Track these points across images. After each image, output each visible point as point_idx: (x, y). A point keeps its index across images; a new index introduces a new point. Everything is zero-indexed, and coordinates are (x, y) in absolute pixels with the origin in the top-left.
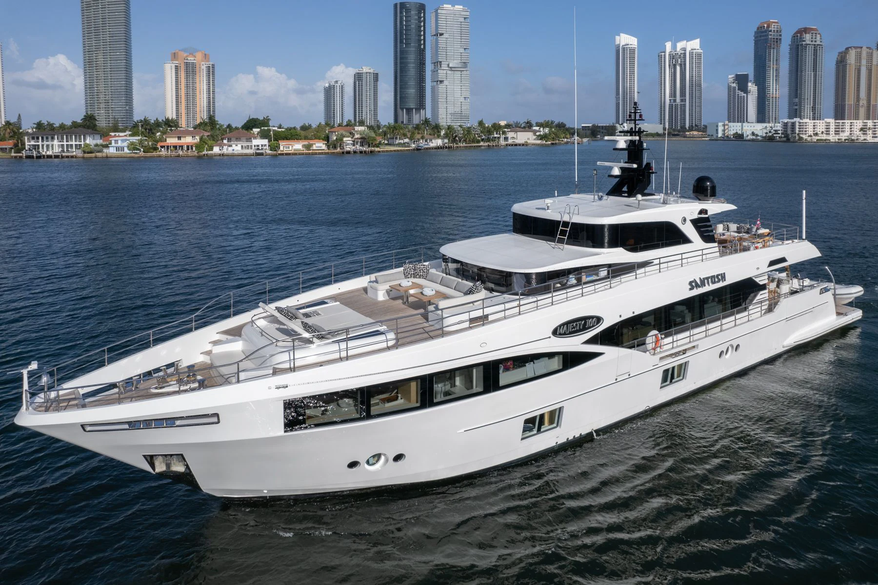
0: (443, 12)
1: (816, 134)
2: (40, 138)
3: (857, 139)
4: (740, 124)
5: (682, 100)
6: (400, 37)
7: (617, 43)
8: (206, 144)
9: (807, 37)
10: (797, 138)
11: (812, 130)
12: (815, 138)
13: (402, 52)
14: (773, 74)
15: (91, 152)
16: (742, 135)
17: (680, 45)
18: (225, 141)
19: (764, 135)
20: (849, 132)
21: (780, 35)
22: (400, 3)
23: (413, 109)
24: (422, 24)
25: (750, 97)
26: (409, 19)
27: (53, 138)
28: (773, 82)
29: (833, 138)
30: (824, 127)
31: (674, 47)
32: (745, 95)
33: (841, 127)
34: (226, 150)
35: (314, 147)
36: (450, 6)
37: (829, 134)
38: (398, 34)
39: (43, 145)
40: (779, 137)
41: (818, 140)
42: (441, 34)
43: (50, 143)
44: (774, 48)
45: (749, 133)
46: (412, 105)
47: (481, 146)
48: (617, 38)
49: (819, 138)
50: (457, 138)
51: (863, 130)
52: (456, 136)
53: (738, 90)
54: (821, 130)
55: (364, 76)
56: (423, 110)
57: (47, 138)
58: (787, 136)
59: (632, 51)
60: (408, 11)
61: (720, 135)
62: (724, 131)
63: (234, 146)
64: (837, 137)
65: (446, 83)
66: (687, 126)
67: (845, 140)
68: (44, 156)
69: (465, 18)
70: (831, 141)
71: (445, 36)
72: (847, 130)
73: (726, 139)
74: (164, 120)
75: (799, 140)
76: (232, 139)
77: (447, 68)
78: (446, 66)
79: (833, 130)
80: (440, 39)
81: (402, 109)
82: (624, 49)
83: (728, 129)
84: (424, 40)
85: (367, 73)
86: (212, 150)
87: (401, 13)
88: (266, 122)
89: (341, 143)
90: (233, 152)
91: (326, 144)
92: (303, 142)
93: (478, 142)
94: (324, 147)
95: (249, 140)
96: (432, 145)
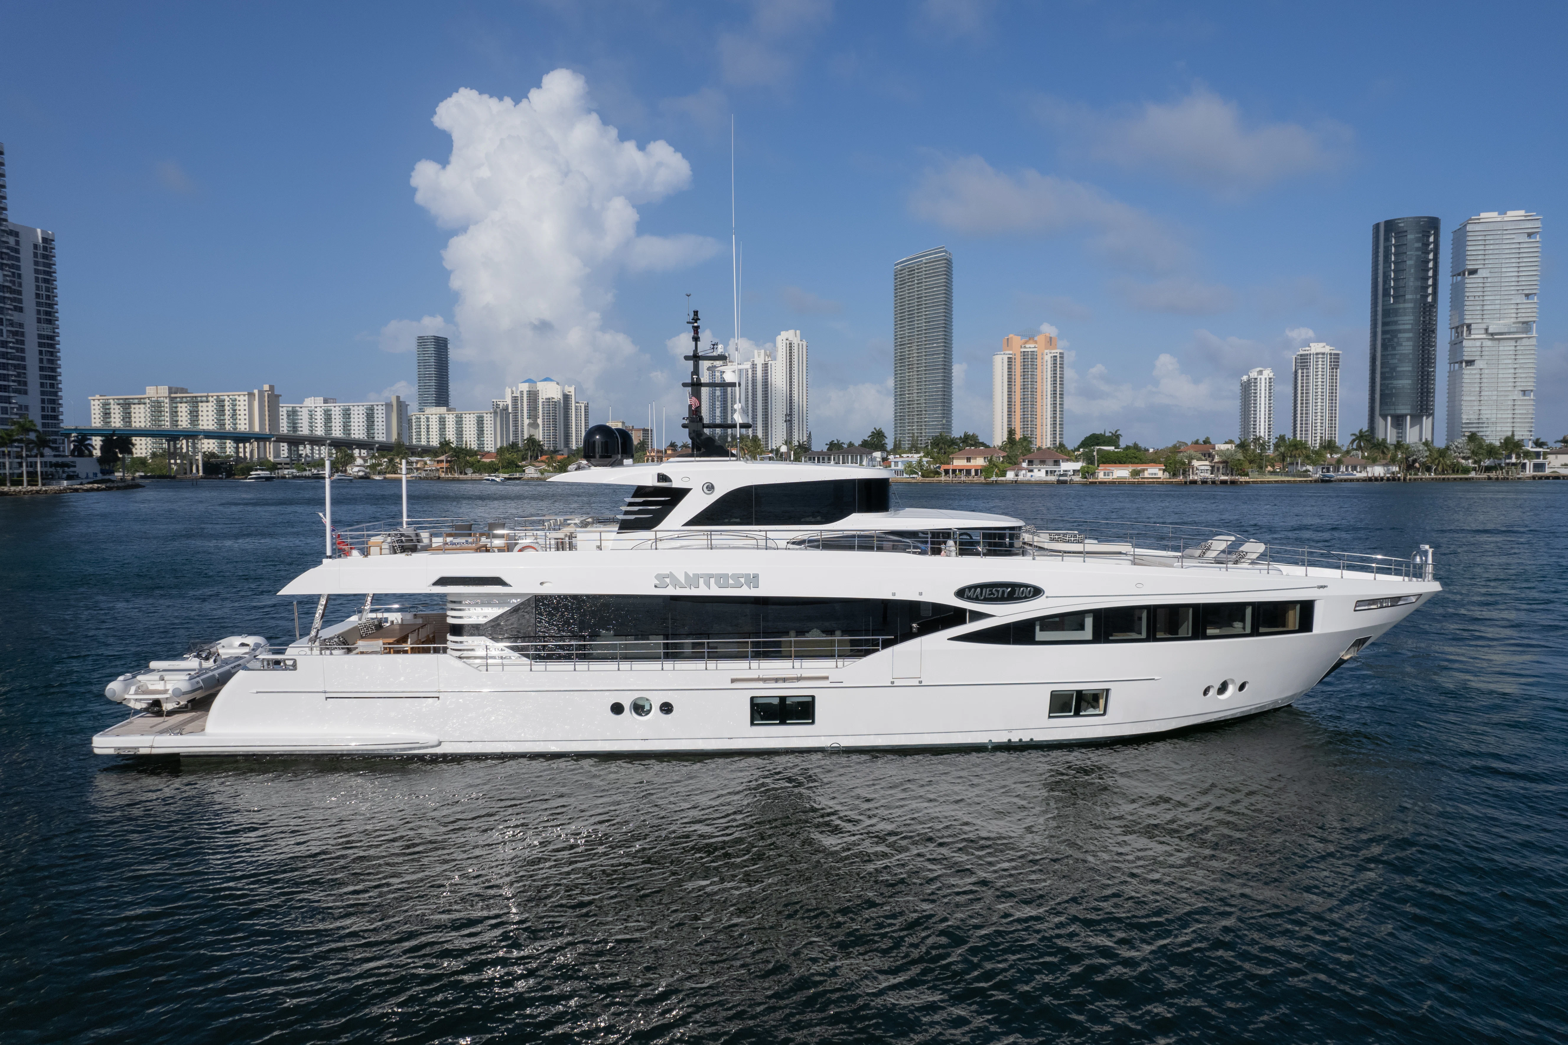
6: (1384, 285)
8: (996, 467)
13: (1387, 313)
18: (1025, 465)
22: (1387, 222)
23: (1406, 415)
24: (1431, 256)
26: (1403, 249)
34: (1024, 476)
35: (1146, 474)
36: (1495, 214)
38: (1380, 280)
46: (1403, 409)
47: (1473, 478)
50: (1417, 465)
52: (1415, 461)
55: (1312, 359)
56: (1428, 417)
60: (1402, 234)
63: (1036, 471)
65: (1479, 364)
69: (1531, 235)
71: (1482, 273)
76: (1035, 461)
77: (1484, 336)
78: (1483, 331)
80: (1470, 280)
81: (1384, 417)
84: (1435, 285)
85: (1317, 354)
86: (1004, 475)
87: (1387, 239)
88: (1114, 439)
89: (1186, 468)
90: (1033, 479)
91: (1164, 471)
92: (1131, 468)
93: (1466, 470)
94: (1160, 474)
95: (1057, 463)
96: (1363, 475)
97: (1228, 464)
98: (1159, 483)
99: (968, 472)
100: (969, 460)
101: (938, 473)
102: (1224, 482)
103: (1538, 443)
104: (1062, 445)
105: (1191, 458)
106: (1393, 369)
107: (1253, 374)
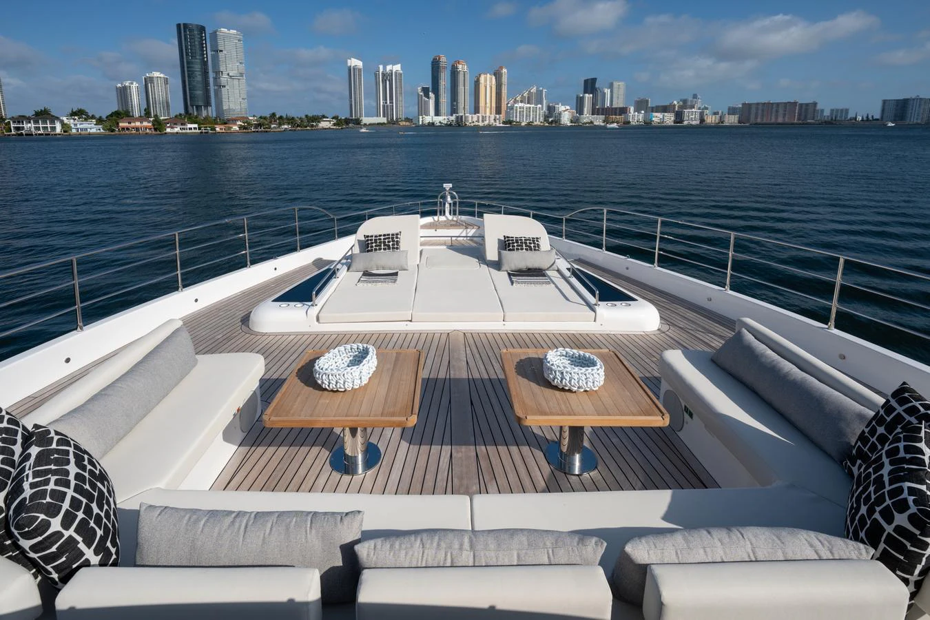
0: (221, 34)
4: (426, 117)
5: (391, 103)
6: (186, 50)
7: (349, 65)
13: (188, 63)
14: (442, 87)
17: (389, 68)
22: (184, 24)
23: (200, 107)
24: (204, 42)
25: (430, 101)
26: (192, 37)
28: (442, 93)
31: (385, 68)
32: (428, 100)
33: (473, 118)
36: (226, 30)
38: (183, 48)
42: (221, 51)
44: (441, 72)
46: (200, 104)
48: (349, 61)
53: (424, 96)
55: (155, 79)
56: (209, 107)
59: (360, 70)
60: (191, 30)
61: (421, 123)
65: (227, 87)
69: (239, 40)
71: (225, 52)
77: (228, 77)
78: (227, 75)
80: (220, 54)
81: (192, 106)
82: (354, 69)
84: (206, 54)
85: (157, 77)
87: (184, 31)
106: (193, 87)
107: (126, 84)
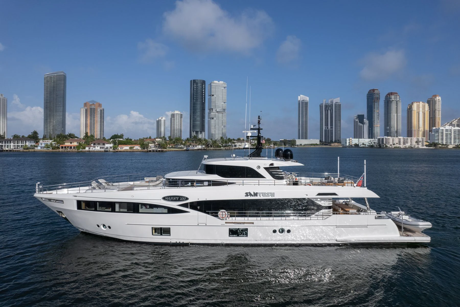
0: (214, 84)
1: (394, 144)
2: (4, 142)
3: (414, 147)
4: (358, 139)
5: (331, 128)
7: (299, 99)
8: (82, 146)
9: (393, 97)
10: (385, 146)
11: (392, 142)
12: (393, 146)
13: (194, 104)
14: (376, 115)
15: (27, 149)
16: (359, 145)
17: (330, 101)
18: (92, 145)
19: (369, 145)
20: (410, 143)
21: (379, 96)
22: (193, 80)
24: (204, 90)
25: (365, 126)
26: (197, 88)
27: (10, 142)
28: (376, 119)
29: (402, 146)
30: (398, 141)
32: (362, 125)
33: (406, 141)
34: (92, 149)
35: (135, 148)
36: (217, 82)
37: (400, 144)
38: (192, 95)
39: (5, 146)
40: (376, 146)
41: (394, 147)
42: (213, 95)
43: (9, 144)
44: (376, 102)
45: (361, 143)
46: (198, 130)
47: (222, 149)
48: (299, 97)
49: (395, 146)
50: (209, 145)
51: (417, 142)
53: (359, 122)
54: (396, 142)
55: (175, 115)
56: (204, 132)
57: (8, 142)
58: (380, 145)
59: (306, 103)
60: (197, 84)
61: (348, 144)
62: (349, 142)
63: (96, 147)
64: (404, 146)
65: (215, 119)
66: (334, 140)
67: (408, 147)
68: (4, 150)
69: (224, 88)
70: (402, 147)
71: (215, 96)
72: (409, 142)
73: (351, 146)
74: (68, 134)
75: (385, 147)
76: (96, 144)
78: (215, 111)
79: (402, 142)
80: (212, 97)
81: (194, 132)
82: (302, 102)
83: (351, 141)
84: (205, 98)
85: (177, 114)
86: (85, 149)
87: (194, 85)
88: (121, 136)
89: (147, 146)
90: (95, 150)
91: (140, 147)
92: (130, 146)
93: (220, 147)
94: (139, 148)
95: (104, 144)
96: (196, 148)
97: (160, 145)
98: (139, 151)
99: (71, 147)
100: (71, 143)
101: (59, 148)
102: (159, 151)
103: (234, 140)
104: (104, 138)
105: (149, 143)
106: (195, 119)
107: (160, 119)
